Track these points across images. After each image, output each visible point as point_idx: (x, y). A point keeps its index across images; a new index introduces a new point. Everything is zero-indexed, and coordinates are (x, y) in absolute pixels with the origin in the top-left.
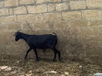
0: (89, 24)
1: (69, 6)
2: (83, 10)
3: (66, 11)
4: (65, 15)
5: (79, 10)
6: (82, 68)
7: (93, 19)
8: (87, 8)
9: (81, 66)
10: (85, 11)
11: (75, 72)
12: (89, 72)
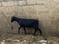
0: (38, 13)
1: (26, 3)
2: (34, 5)
3: (25, 5)
4: (24, 7)
5: (32, 5)
6: (34, 38)
7: (40, 10)
8: (36, 4)
9: (33, 37)
11: (30, 40)
12: (38, 40)
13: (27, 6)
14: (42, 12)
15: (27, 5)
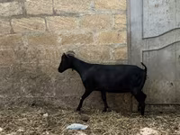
0: (60, 40)
2: (47, 15)
3: (18, 17)
4: (17, 23)
5: (42, 16)
6: (48, 118)
8: (55, 14)
9: (46, 115)
10: (52, 18)
11: (36, 126)
12: (60, 124)
13: (25, 20)
14: (73, 36)
15: (24, 15)
